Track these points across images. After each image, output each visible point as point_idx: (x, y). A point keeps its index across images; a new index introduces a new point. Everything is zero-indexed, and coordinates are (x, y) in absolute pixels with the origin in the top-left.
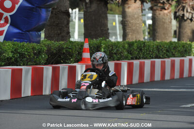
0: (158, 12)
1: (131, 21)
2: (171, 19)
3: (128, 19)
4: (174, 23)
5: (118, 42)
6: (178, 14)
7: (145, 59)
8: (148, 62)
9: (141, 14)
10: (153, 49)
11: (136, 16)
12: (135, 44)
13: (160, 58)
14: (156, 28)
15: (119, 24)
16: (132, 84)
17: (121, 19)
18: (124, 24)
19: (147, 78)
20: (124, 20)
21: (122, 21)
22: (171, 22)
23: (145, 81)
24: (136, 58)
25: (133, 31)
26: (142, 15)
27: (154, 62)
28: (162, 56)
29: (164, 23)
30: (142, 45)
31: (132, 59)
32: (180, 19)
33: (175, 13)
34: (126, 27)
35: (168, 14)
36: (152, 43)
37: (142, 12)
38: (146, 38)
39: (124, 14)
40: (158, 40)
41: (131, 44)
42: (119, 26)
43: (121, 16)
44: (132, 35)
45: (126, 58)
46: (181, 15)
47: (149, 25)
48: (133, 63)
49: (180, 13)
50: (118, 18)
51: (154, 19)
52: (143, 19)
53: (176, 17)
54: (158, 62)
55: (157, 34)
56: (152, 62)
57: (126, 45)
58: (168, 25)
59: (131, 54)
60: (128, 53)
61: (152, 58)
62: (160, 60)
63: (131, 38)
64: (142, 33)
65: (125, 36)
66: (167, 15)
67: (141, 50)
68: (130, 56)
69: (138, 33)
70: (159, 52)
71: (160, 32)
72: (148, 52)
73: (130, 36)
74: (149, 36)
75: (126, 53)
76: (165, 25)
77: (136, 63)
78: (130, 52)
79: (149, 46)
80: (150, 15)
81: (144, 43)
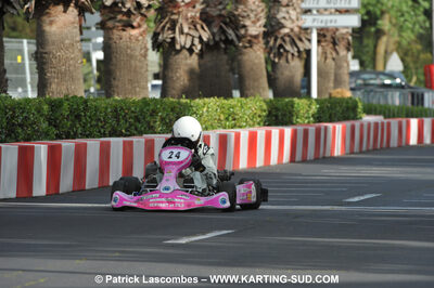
0: (116, 34)
1: (56, 53)
2: (147, 50)
3: (50, 48)
4: (154, 57)
5: (28, 100)
6: (160, 37)
7: (87, 137)
8: (93, 145)
9: (78, 38)
10: (106, 115)
11: (67, 42)
12: (66, 104)
13: (120, 135)
14: (113, 68)
15: (30, 60)
16: (57, 193)
17: (34, 48)
18: (40, 59)
19: (91, 181)
20: (41, 50)
21: (36, 53)
22: (145, 56)
23: (87, 187)
24: (68, 137)
25: (62, 75)
26: (82, 40)
27: (109, 143)
28: (126, 130)
29: (131, 57)
30: (81, 107)
31: (59, 137)
32: (167, 49)
33: (156, 35)
34: (45, 67)
35: (138, 37)
36: (103, 103)
37: (81, 33)
38: (92, 90)
39: (40, 38)
40: (118, 95)
41: (55, 105)
42: (30, 65)
43: (34, 41)
44: (58, 84)
45: (45, 136)
46: (169, 40)
47: (98, 62)
48: (60, 146)
49: (166, 36)
50: (27, 46)
51: (107, 47)
52: (85, 49)
53: (157, 45)
54: (117, 143)
55: (115, 83)
56: (102, 144)
57: (46, 107)
58: (140, 61)
59: (55, 126)
60: (50, 124)
61: (105, 136)
62: (121, 139)
63: (56, 91)
64: (82, 81)
65: (42, 86)
66: (137, 40)
67: (78, 117)
68: (54, 131)
69: (73, 79)
70: (118, 121)
71: (122, 77)
72: (94, 123)
73: (54, 86)
74: (98, 87)
75: (45, 125)
76: (133, 62)
77: (68, 146)
78: (53, 122)
79: (96, 109)
80: (100, 40)
81: (86, 102)
